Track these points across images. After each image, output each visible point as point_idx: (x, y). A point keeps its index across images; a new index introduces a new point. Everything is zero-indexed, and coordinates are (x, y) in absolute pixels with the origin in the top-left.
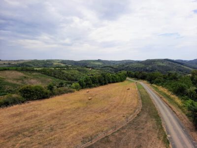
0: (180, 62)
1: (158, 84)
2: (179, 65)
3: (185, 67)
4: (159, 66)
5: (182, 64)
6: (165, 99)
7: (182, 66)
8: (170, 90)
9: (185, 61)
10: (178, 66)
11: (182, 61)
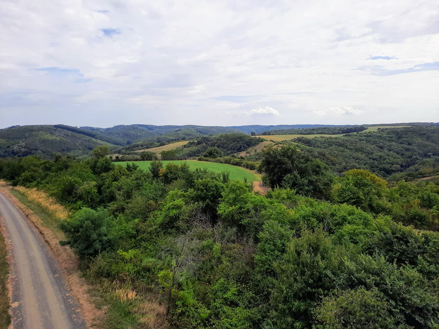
0: (89, 131)
1: (28, 184)
2: (88, 138)
3: (99, 141)
4: (44, 141)
5: (93, 136)
6: (34, 218)
7: (94, 140)
8: (52, 195)
9: (98, 129)
10: (85, 141)
11: (93, 129)
